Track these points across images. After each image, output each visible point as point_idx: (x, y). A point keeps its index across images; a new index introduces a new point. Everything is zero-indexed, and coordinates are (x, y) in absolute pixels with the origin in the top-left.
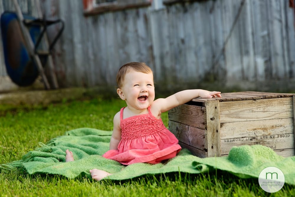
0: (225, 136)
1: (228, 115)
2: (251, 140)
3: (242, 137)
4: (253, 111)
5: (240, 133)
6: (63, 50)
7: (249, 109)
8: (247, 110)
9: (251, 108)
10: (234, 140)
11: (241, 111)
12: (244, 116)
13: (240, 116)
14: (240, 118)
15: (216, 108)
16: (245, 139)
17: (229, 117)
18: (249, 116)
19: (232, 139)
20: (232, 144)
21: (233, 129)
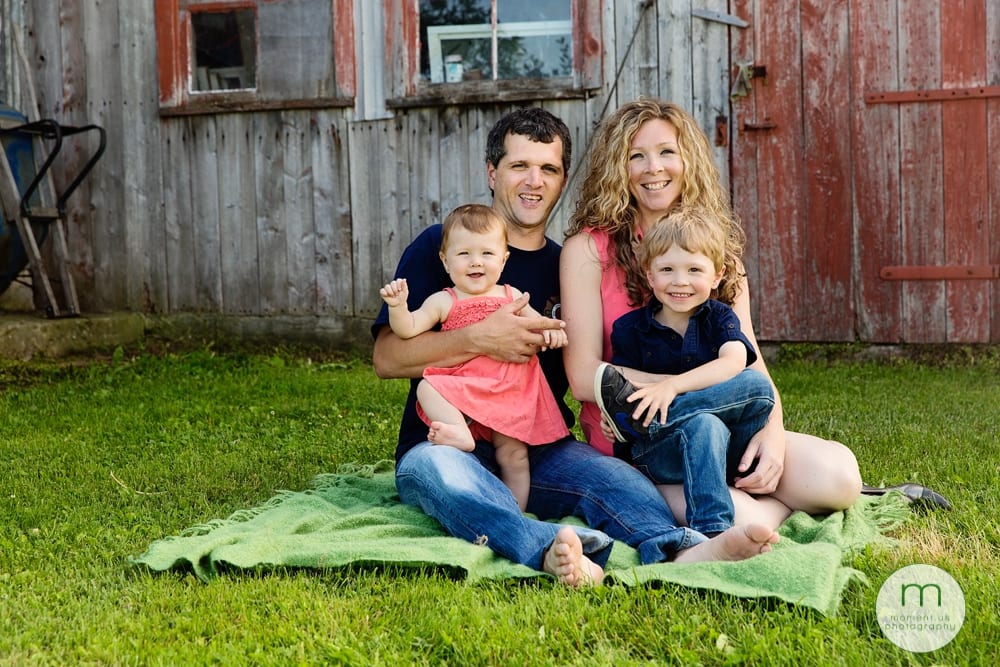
6: (91, 207)
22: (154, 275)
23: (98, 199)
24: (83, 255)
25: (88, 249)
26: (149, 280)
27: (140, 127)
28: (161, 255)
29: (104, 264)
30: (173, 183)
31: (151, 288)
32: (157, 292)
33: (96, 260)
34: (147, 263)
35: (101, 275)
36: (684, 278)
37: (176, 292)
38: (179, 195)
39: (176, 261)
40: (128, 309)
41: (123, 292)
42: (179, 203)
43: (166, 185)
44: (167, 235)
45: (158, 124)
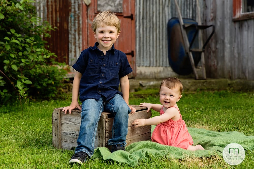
0: (64, 131)
1: (65, 119)
2: (76, 136)
3: (72, 133)
4: (77, 119)
5: (71, 130)
6: (216, 48)
7: (76, 117)
8: (74, 118)
9: (77, 117)
10: (68, 134)
11: (72, 118)
12: (73, 121)
13: (71, 120)
14: (71, 122)
15: (57, 114)
16: (73, 134)
17: (66, 120)
18: (76, 122)
19: (67, 133)
20: (67, 136)
21: (68, 128)
22: (231, 68)
23: (218, 46)
24: (214, 62)
25: (215, 61)
26: (230, 69)
27: (229, 25)
28: (233, 62)
29: (219, 65)
30: (236, 41)
31: (230, 72)
32: (232, 73)
33: (218, 64)
34: (229, 64)
35: (219, 68)
36: (107, 35)
37: (236, 73)
38: (238, 44)
39: (237, 64)
40: (225, 78)
41: (223, 72)
42: (238, 47)
43: (235, 42)
44: (234, 57)
45: (233, 23)
